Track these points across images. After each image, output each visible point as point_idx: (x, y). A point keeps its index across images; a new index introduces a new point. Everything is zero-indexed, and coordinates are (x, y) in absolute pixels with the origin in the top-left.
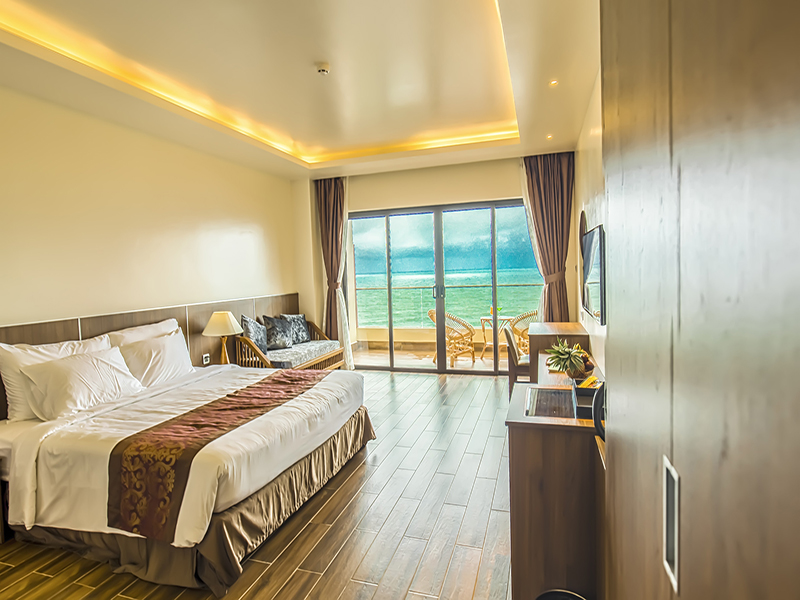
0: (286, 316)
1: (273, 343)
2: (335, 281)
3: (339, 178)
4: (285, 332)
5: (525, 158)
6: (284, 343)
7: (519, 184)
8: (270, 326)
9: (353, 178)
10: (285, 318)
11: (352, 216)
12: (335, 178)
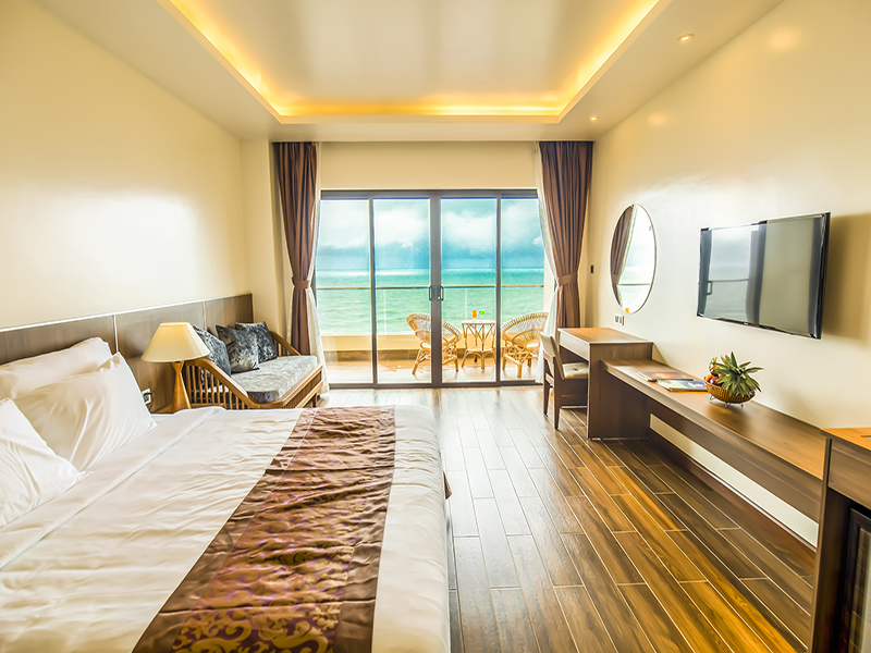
0: (244, 325)
1: (235, 364)
2: (305, 278)
3: (310, 143)
4: (249, 348)
5: (541, 143)
6: (249, 364)
7: (531, 173)
8: (229, 341)
9: (328, 145)
10: (244, 329)
11: (326, 194)
12: (305, 143)
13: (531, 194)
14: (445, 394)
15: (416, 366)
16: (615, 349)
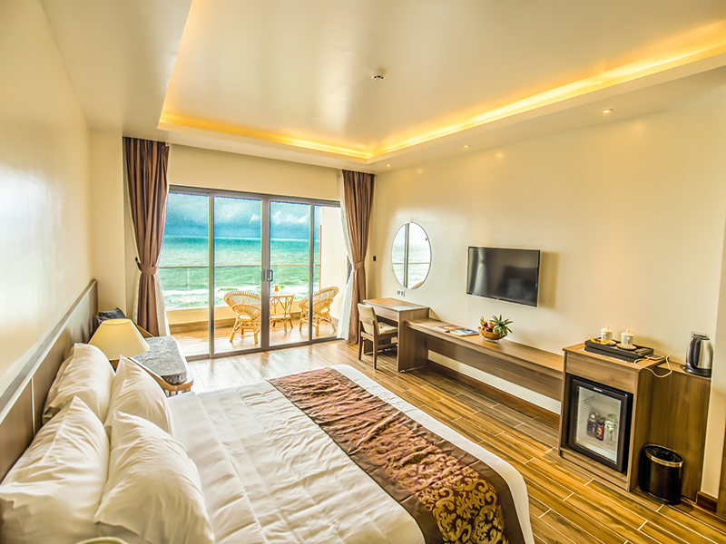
5: (343, 171)
12: (158, 142)
13: (336, 204)
14: (272, 354)
15: (234, 334)
16: (412, 313)
